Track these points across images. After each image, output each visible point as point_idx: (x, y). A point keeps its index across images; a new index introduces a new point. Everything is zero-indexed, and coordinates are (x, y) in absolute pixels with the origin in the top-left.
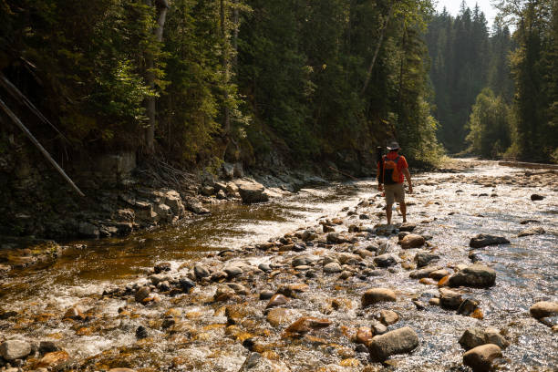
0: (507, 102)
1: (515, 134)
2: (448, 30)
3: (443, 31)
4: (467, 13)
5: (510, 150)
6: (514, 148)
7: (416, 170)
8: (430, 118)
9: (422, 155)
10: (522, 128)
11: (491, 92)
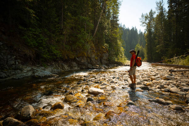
0: (144, 47)
1: (146, 55)
2: (129, 32)
3: (128, 32)
4: (133, 28)
5: (145, 59)
6: (146, 58)
7: (116, 65)
8: (122, 48)
9: (118, 59)
10: (148, 53)
11: (139, 45)
